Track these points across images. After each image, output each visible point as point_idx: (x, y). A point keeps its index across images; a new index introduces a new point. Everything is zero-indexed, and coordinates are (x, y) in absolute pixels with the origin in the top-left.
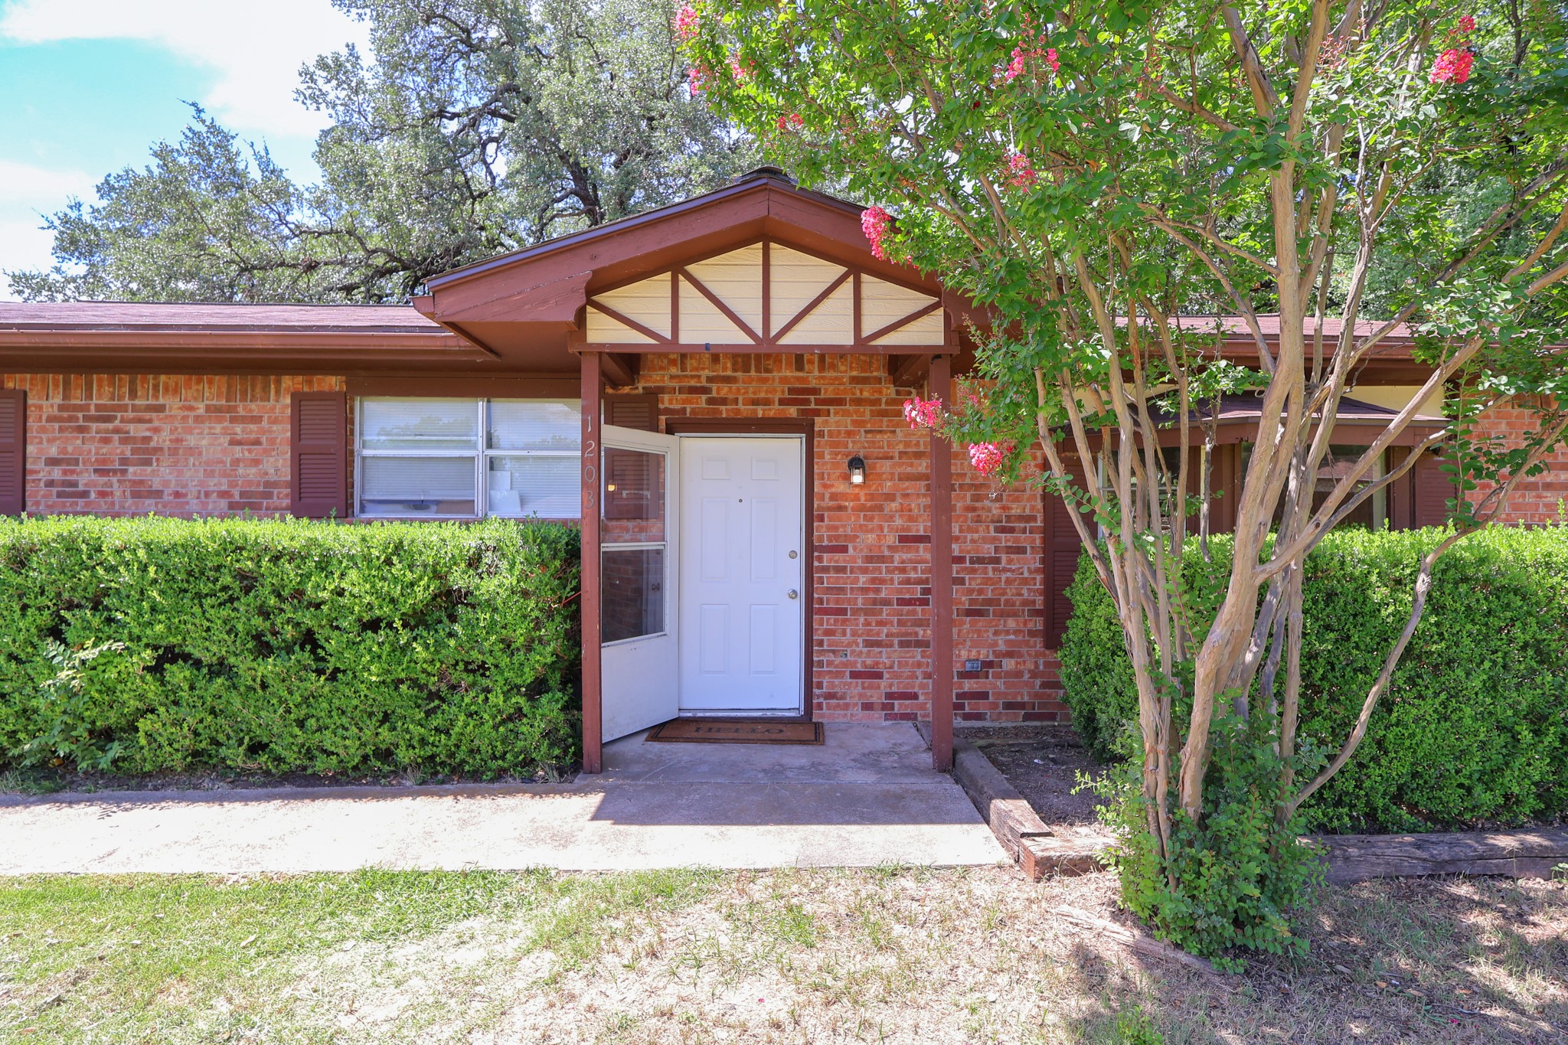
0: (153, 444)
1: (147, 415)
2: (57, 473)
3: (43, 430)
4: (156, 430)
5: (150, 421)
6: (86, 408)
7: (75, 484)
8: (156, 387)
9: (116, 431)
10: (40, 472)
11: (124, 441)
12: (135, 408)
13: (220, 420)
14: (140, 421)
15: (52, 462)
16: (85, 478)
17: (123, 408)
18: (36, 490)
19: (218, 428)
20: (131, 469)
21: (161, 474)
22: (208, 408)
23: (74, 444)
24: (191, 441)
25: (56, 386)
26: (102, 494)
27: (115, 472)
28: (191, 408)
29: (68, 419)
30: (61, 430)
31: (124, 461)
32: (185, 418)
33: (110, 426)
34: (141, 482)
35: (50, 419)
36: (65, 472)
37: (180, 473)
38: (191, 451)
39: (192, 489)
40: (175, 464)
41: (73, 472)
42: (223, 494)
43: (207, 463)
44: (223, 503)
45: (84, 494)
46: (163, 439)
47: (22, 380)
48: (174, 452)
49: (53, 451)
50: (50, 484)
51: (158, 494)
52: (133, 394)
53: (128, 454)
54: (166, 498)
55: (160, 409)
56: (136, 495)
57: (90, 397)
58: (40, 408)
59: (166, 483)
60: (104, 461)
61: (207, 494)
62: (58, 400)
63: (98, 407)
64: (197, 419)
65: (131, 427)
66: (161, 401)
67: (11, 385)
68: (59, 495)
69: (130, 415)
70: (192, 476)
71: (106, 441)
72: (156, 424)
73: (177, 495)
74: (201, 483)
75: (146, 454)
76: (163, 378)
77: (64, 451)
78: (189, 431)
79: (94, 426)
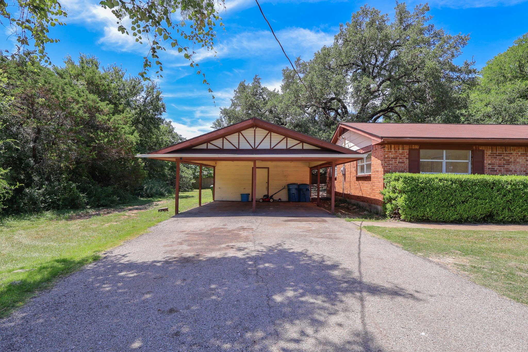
0: (510, 161)
1: (509, 155)
2: (490, 167)
3: (487, 158)
4: (511, 158)
5: (509, 156)
6: (496, 153)
7: (494, 169)
8: (510, 149)
9: (502, 158)
10: (487, 166)
11: (504, 160)
12: (506, 154)
13: (524, 156)
14: (507, 156)
15: (489, 164)
16: (496, 168)
17: (504, 153)
18: (486, 170)
19: (523, 158)
20: (505, 166)
21: (512, 167)
22: (521, 154)
23: (494, 161)
24: (518, 160)
25: (490, 149)
26: (500, 171)
27: (502, 166)
28: (518, 154)
29: (493, 156)
30: (491, 158)
31: (504, 164)
32: (516, 156)
33: (501, 157)
34: (508, 169)
35: (489, 156)
36: (492, 166)
37: (516, 167)
38: (518, 162)
39: (518, 170)
40: (515, 165)
41: (494, 166)
42: (524, 171)
43: (521, 165)
44: (525, 173)
45: (496, 171)
46: (512, 160)
47: (483, 148)
48: (514, 162)
49: (490, 162)
50: (489, 169)
51: (511, 171)
52: (506, 151)
53: (505, 163)
54: (513, 172)
55: (512, 154)
56: (506, 171)
57: (497, 151)
58: (487, 153)
59: (513, 169)
60: (500, 164)
61: (521, 171)
62: (490, 152)
63: (499, 153)
64: (519, 156)
65: (505, 157)
66: (511, 152)
67: (481, 149)
68: (491, 171)
69: (505, 155)
70: (518, 167)
71: (500, 160)
72: (510, 157)
73: (515, 171)
74: (520, 169)
75: (509, 163)
76: (511, 147)
77: (492, 162)
78: (517, 158)
79: (498, 157)
